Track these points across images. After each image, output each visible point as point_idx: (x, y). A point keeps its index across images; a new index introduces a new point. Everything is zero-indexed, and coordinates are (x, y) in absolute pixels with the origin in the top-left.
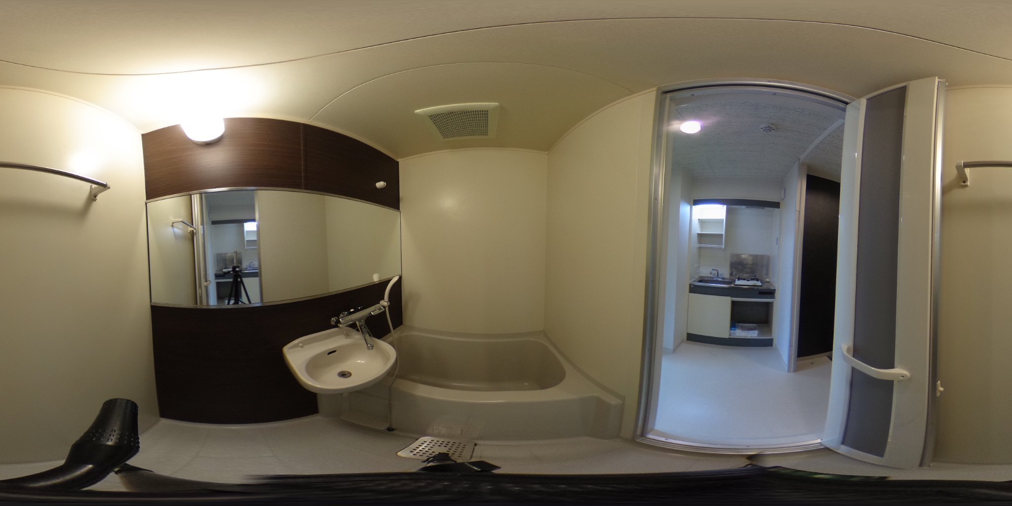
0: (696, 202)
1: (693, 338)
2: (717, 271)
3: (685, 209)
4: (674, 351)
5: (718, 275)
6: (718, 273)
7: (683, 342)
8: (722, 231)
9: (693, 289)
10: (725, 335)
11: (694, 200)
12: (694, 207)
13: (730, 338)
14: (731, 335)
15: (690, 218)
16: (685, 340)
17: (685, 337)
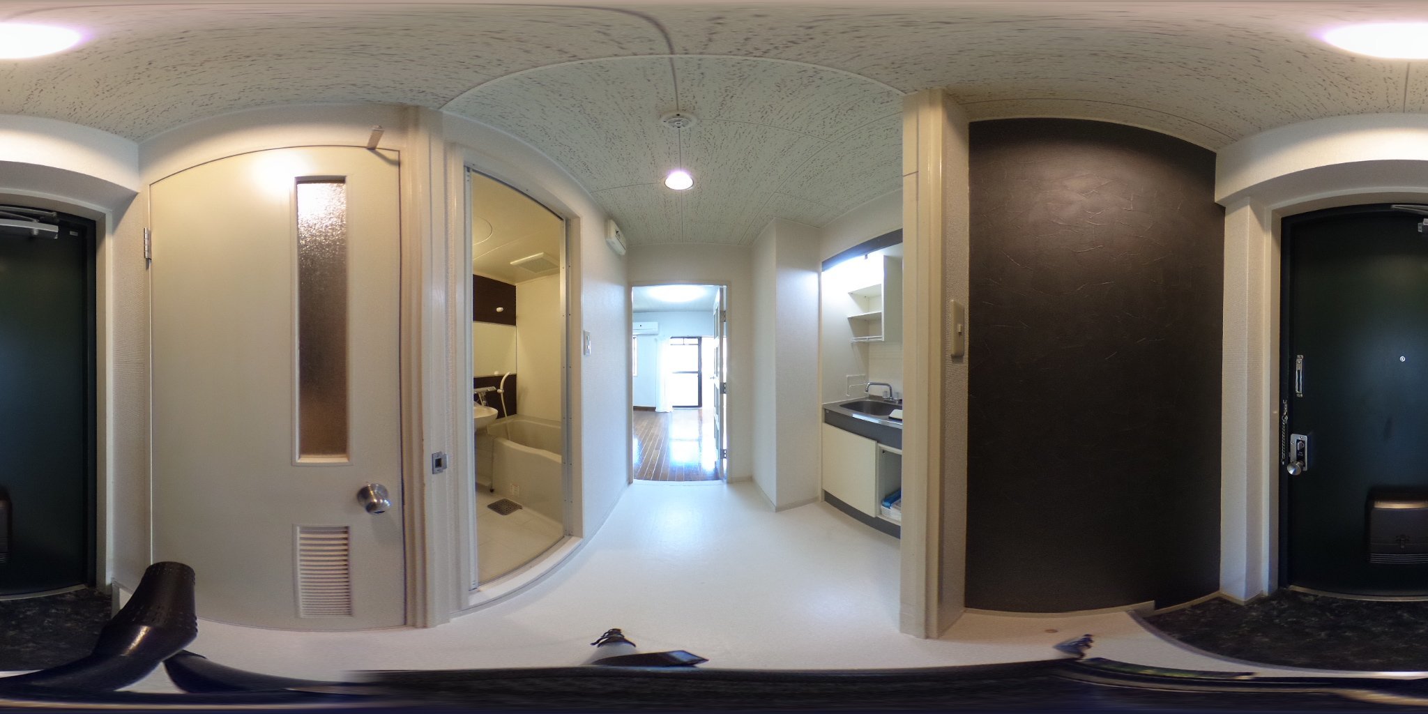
0: (826, 263)
2: (887, 385)
4: (779, 509)
5: (891, 395)
6: (891, 390)
7: (814, 500)
8: (879, 308)
9: (833, 418)
10: (871, 512)
11: (823, 260)
12: (825, 272)
13: (877, 518)
14: (881, 513)
15: (817, 294)
16: (820, 499)
17: (819, 494)
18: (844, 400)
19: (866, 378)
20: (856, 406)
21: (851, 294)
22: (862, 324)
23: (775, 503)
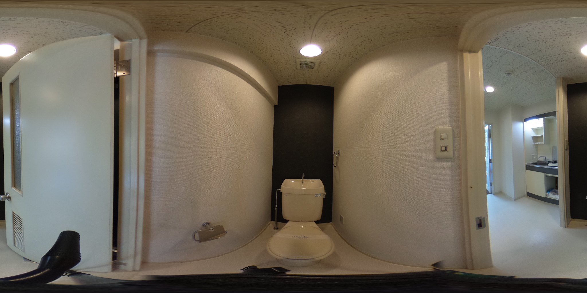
0: (526, 120)
1: (530, 195)
2: (545, 157)
3: (520, 125)
4: (515, 200)
5: (546, 160)
6: (546, 158)
7: (524, 196)
8: (542, 134)
9: (529, 168)
10: (544, 196)
11: (525, 119)
12: (525, 123)
13: (546, 198)
14: (547, 196)
15: (523, 129)
16: (526, 195)
17: (526, 194)
18: (531, 162)
19: (537, 155)
20: (535, 164)
21: (532, 129)
22: (535, 139)
23: (514, 198)
